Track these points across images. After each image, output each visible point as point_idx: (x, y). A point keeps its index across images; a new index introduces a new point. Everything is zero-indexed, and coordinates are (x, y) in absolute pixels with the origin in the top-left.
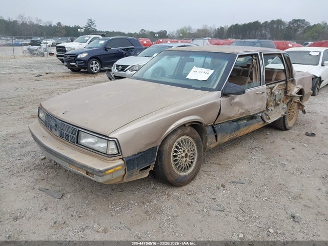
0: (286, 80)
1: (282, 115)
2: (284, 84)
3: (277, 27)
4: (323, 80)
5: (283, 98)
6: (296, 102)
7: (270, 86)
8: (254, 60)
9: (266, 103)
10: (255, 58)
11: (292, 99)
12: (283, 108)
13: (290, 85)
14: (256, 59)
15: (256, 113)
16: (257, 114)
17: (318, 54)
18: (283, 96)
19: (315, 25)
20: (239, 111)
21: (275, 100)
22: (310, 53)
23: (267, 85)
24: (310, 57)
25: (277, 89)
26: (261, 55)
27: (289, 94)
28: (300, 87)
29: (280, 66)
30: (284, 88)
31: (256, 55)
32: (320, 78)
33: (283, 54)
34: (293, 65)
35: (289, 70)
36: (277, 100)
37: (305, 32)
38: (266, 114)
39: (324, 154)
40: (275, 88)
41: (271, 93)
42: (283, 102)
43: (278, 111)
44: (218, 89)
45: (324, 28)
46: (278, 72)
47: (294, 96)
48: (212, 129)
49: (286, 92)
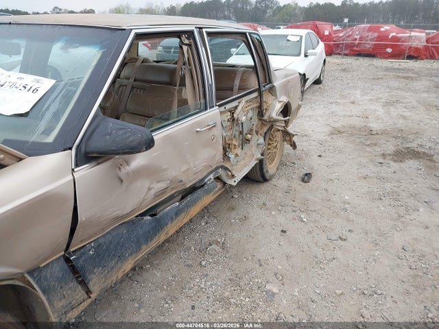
0: (259, 90)
1: (257, 159)
2: (256, 97)
3: (243, 8)
4: (308, 79)
5: (257, 126)
6: (279, 130)
7: (229, 106)
8: (185, 48)
9: (221, 148)
10: (186, 42)
11: (272, 127)
12: (258, 145)
13: (267, 98)
14: (189, 45)
15: (200, 177)
16: (202, 180)
17: (298, 38)
18: (256, 121)
19: (285, 6)
20: (149, 189)
21: (241, 133)
22: (288, 38)
23: (220, 106)
24: (289, 44)
25: (244, 109)
26: (201, 34)
27: (266, 118)
28: (284, 99)
29: (247, 60)
30: (258, 105)
31: (190, 34)
32: (304, 75)
33: (250, 33)
34: (269, 57)
35: (262, 68)
36: (245, 131)
37: (274, 14)
38: (226, 169)
39: (341, 238)
40: (240, 108)
41: (233, 120)
42: (257, 132)
43: (249, 153)
44: (61, 145)
45: (295, 9)
46: (244, 72)
47: (276, 121)
48: (66, 266)
49: (261, 114)
